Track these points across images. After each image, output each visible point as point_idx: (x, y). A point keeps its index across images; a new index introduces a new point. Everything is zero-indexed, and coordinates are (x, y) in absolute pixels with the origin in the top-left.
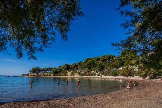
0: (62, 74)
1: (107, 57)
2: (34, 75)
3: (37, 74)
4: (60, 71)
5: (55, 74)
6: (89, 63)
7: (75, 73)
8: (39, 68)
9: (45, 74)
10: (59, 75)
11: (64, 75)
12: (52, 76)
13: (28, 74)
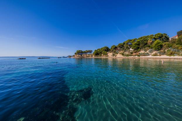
0: (102, 55)
1: (159, 36)
2: (78, 56)
3: (81, 55)
4: (101, 53)
5: (96, 55)
6: (138, 43)
7: (117, 54)
8: (82, 51)
9: (87, 55)
10: (100, 56)
11: (105, 56)
12: (94, 57)
13: (74, 56)
